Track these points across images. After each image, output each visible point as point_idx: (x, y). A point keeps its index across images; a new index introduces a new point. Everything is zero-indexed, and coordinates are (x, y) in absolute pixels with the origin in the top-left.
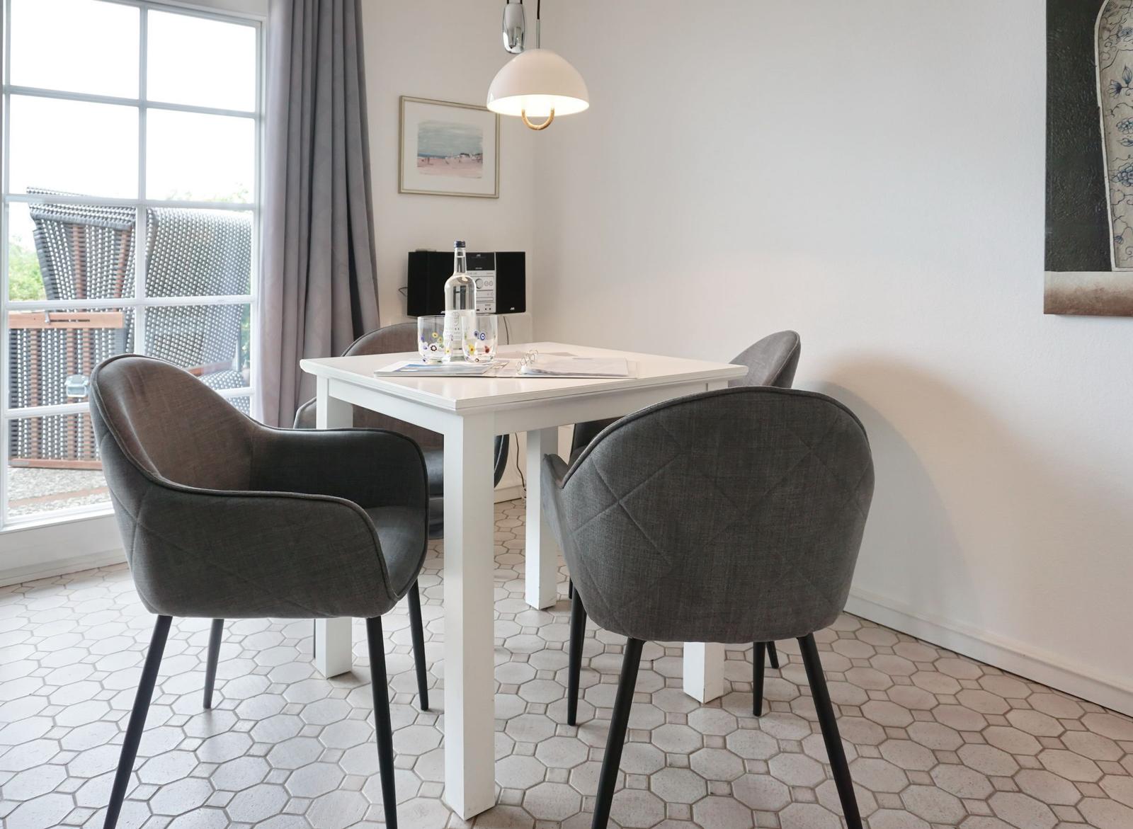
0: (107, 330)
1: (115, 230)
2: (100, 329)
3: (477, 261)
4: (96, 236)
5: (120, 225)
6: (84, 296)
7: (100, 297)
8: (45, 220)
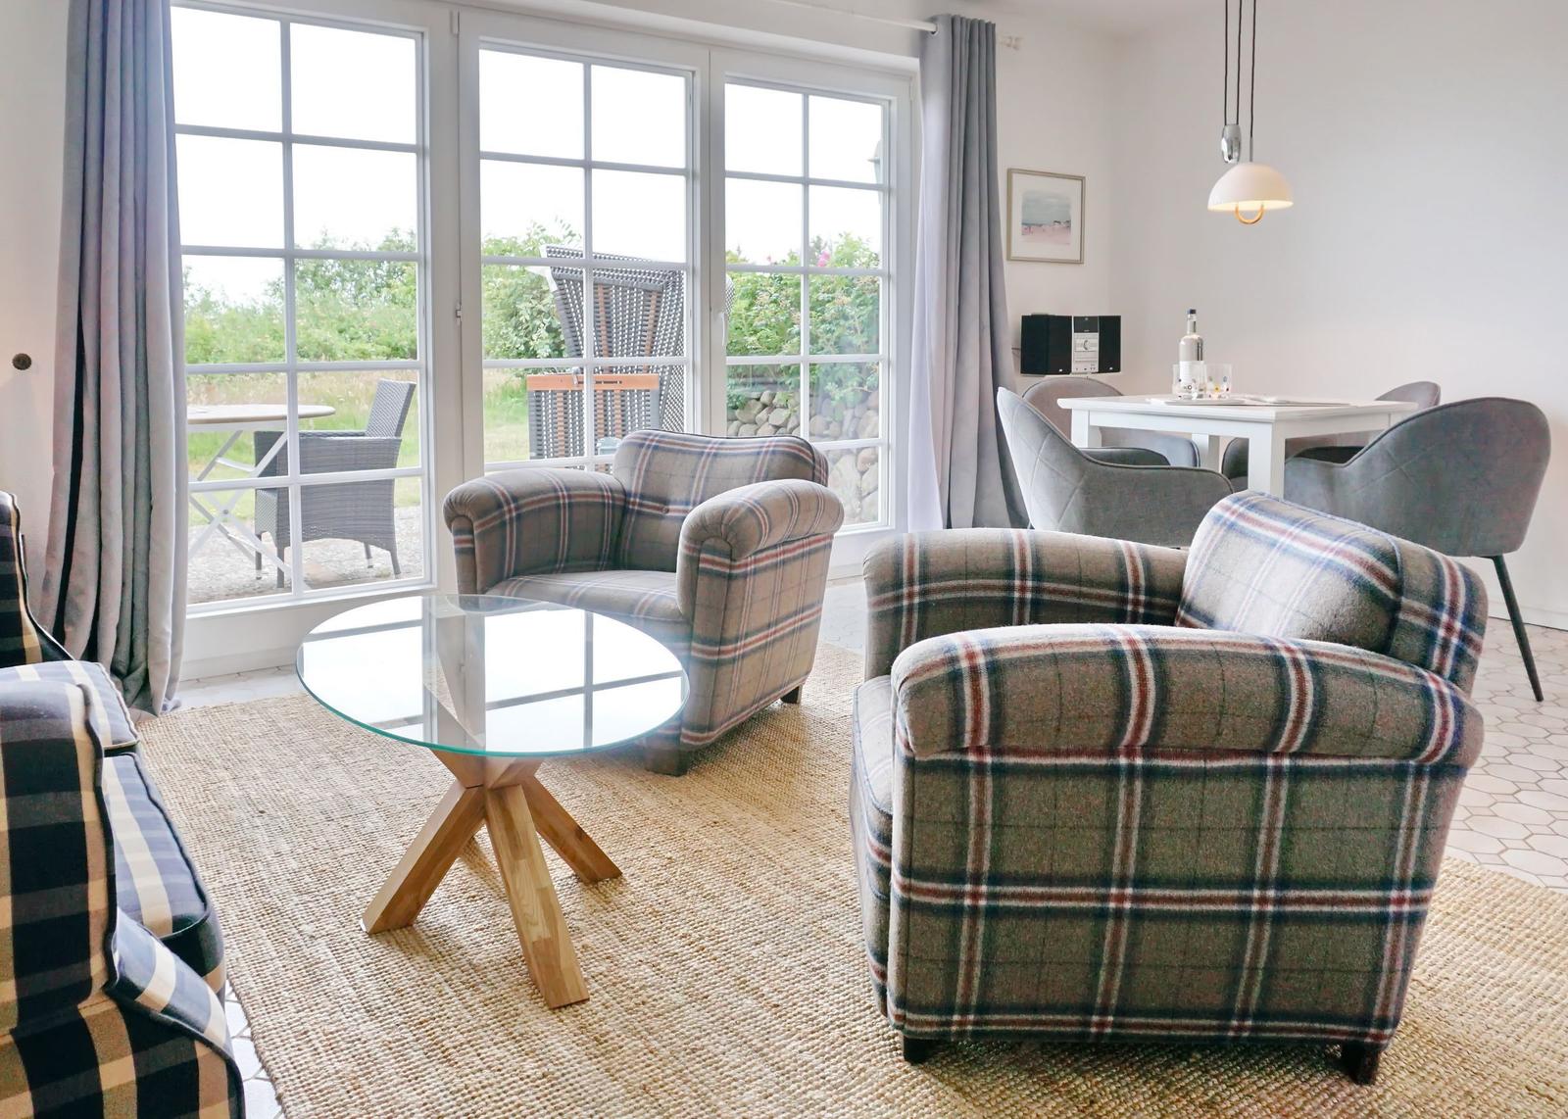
0: (639, 392)
1: (645, 291)
2: (632, 391)
3: (1085, 324)
4: (624, 296)
5: (650, 286)
6: (610, 353)
7: (622, 355)
8: (568, 281)
